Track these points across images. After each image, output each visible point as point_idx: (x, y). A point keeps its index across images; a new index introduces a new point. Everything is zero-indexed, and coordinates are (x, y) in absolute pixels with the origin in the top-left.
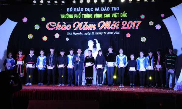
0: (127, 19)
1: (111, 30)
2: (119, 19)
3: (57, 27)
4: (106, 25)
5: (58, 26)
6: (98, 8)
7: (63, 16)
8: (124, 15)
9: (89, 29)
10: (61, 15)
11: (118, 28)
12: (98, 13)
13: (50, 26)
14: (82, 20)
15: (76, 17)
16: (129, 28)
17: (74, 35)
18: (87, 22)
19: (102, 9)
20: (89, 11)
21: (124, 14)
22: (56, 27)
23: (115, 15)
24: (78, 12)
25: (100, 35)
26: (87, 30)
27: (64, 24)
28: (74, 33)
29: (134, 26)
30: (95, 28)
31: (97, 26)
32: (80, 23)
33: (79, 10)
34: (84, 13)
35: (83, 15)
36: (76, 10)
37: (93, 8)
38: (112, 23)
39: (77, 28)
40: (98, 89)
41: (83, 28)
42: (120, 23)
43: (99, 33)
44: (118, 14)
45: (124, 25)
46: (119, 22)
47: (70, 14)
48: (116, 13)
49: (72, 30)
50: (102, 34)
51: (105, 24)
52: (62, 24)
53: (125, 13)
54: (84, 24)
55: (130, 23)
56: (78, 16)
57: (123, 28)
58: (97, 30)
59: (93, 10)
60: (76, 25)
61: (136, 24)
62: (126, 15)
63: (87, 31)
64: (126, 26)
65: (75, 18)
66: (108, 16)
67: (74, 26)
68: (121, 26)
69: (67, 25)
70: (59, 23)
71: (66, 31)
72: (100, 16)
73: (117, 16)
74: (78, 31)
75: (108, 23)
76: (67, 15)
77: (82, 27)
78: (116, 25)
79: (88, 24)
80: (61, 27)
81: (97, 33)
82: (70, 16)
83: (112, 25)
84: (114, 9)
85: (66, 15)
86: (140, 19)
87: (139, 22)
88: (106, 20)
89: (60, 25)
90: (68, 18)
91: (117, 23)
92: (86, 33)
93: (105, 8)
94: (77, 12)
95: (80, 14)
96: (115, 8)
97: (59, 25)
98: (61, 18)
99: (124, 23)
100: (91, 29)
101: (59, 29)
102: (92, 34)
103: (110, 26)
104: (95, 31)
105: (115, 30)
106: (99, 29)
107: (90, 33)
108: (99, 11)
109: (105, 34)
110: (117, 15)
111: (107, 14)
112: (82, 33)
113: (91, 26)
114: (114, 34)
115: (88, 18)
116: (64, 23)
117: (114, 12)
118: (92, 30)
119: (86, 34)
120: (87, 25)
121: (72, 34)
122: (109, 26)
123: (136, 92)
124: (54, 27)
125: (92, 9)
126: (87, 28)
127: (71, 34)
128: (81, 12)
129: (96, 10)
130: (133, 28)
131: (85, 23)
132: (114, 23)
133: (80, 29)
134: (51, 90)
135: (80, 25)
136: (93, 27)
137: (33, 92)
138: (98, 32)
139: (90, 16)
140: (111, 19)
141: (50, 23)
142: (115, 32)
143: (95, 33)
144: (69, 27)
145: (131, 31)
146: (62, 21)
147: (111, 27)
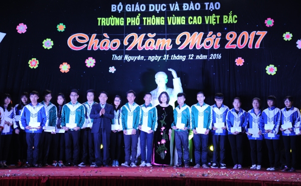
0: (238, 28)
1: (203, 51)
2: (221, 28)
3: (90, 45)
4: (194, 40)
5: (93, 43)
6: (177, 5)
7: (104, 21)
8: (230, 19)
9: (157, 48)
10: (99, 19)
11: (217, 46)
12: (176, 16)
13: (75, 43)
14: (143, 29)
15: (130, 23)
16: (242, 47)
17: (126, 61)
18: (152, 33)
19: (184, 7)
20: (158, 11)
21: (230, 17)
22: (87, 43)
23: (211, 20)
24: (134, 12)
25: (181, 60)
26: (154, 50)
27: (106, 38)
28: (126, 57)
29: (251, 42)
30: (169, 47)
31: (173, 43)
32: (139, 36)
33: (137, 9)
34: (148, 14)
35: (144, 18)
36: (130, 8)
37: (165, 5)
38: (205, 37)
39: (133, 45)
40: (181, 175)
41: (144, 46)
42: (223, 36)
43: (178, 56)
44: (218, 17)
45: (231, 40)
46: (219, 34)
47: (117, 17)
48: (214, 16)
49: (122, 51)
50: (184, 59)
51: (190, 38)
52: (100, 38)
53: (232, 16)
54: (146, 38)
55: (244, 36)
56: (135, 21)
57: (228, 46)
58: (175, 50)
59: (165, 9)
60: (131, 40)
61: (257, 37)
62: (236, 19)
63: (154, 53)
64: (235, 42)
65: (128, 24)
66: (197, 21)
67: (126, 43)
68: (223, 42)
69: (111, 39)
70: (94, 35)
71: (110, 52)
72: (180, 21)
73: (216, 21)
74: (135, 52)
75: (196, 37)
76: (112, 18)
77: (143, 44)
78: (213, 40)
79: (155, 38)
80: (99, 44)
81: (175, 57)
82: (118, 22)
83: (206, 40)
84: (209, 6)
85: (109, 19)
86: (263, 27)
87: (262, 34)
88: (192, 29)
89: (98, 40)
90: (113, 25)
91: (217, 37)
92: (152, 56)
93: (192, 4)
94: (131, 12)
95: (138, 18)
96: (212, 4)
97: (94, 40)
98: (99, 24)
99: (231, 36)
100: (162, 48)
101: (95, 48)
102: (164, 59)
103: (202, 42)
104: (170, 53)
105: (212, 51)
106: (179, 48)
107: (160, 58)
108: (178, 10)
109: (191, 58)
110: (216, 18)
111: (195, 18)
112: (143, 57)
113: (161, 43)
114: (211, 58)
115: (155, 25)
116: (105, 35)
117: (210, 13)
118: (165, 50)
119: (152, 58)
120: (153, 41)
121: (123, 58)
122: (199, 41)
123: (264, 181)
124: (83, 44)
125: (164, 7)
126: (153, 47)
127: (120, 58)
128: (140, 12)
129: (172, 9)
130: (250, 46)
131: (149, 35)
132: (211, 36)
133: (140, 48)
134: (80, 177)
135: (138, 40)
136: (165, 43)
137: (42, 182)
138: (176, 55)
139: (159, 21)
140: (204, 28)
141: (76, 36)
142: (212, 55)
143: (170, 58)
144: (115, 45)
145: (244, 52)
146: (100, 32)
147: (204, 44)
